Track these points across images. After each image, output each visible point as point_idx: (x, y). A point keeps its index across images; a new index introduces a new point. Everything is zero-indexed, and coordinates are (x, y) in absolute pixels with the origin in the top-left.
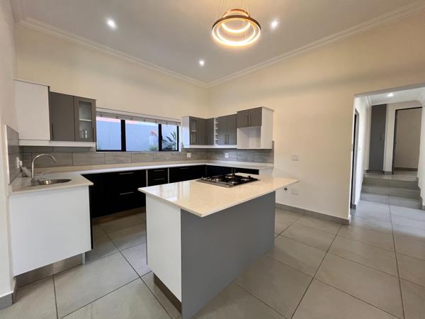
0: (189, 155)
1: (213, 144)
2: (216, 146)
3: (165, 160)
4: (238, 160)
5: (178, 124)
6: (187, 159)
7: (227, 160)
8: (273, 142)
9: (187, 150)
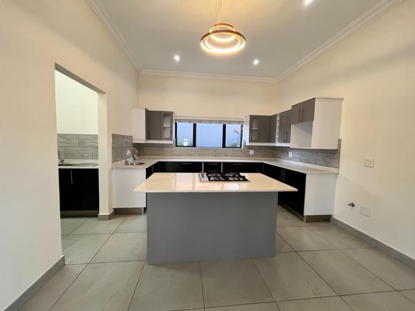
0: (252, 152)
1: (274, 142)
2: (278, 144)
3: (226, 155)
4: (301, 161)
5: (241, 123)
6: (249, 156)
7: (290, 159)
8: (340, 140)
9: (250, 148)
